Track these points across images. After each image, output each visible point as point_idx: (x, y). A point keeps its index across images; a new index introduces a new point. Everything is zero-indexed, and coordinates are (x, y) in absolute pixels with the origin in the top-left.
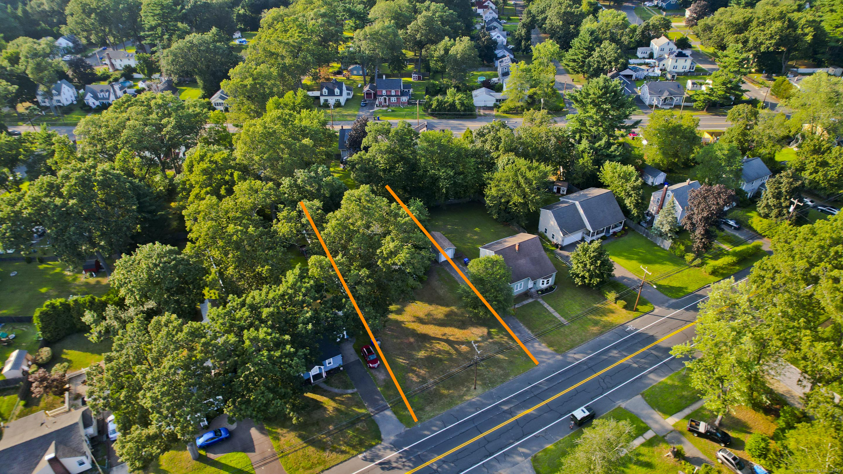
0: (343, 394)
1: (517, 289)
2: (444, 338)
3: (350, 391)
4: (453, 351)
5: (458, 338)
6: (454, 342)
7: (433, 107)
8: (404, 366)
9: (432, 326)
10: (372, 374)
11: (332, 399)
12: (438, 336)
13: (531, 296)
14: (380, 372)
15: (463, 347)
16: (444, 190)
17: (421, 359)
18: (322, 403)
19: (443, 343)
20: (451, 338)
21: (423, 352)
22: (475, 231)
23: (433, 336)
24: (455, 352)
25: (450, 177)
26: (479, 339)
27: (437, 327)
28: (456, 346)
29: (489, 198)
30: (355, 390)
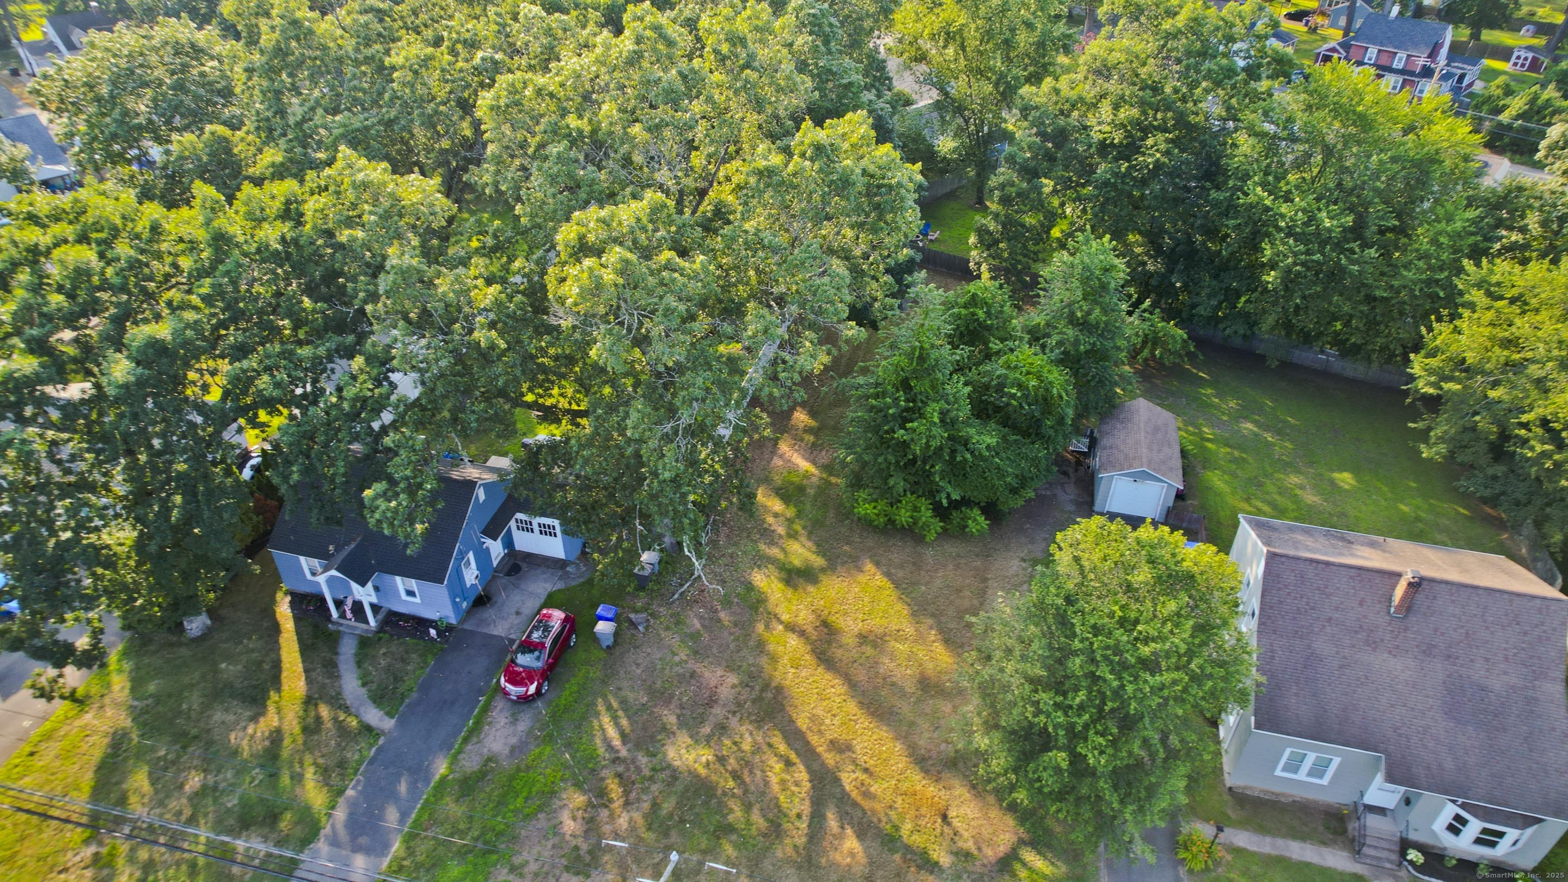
0: (346, 709)
1: (1293, 766)
2: (830, 759)
3: (374, 716)
4: (798, 832)
5: (867, 795)
6: (843, 800)
7: (1504, 117)
8: (593, 757)
9: (835, 688)
10: (486, 709)
11: (309, 701)
12: (814, 739)
13: (1355, 846)
14: (514, 720)
15: (851, 843)
16: (1270, 277)
17: (675, 774)
18: (279, 690)
19: (802, 774)
20: (848, 779)
21: (706, 755)
22: (1332, 483)
23: (802, 723)
24: (801, 841)
25: (1322, 239)
26: (945, 860)
27: (852, 706)
28: (832, 822)
29: (1434, 362)
30: (388, 724)
